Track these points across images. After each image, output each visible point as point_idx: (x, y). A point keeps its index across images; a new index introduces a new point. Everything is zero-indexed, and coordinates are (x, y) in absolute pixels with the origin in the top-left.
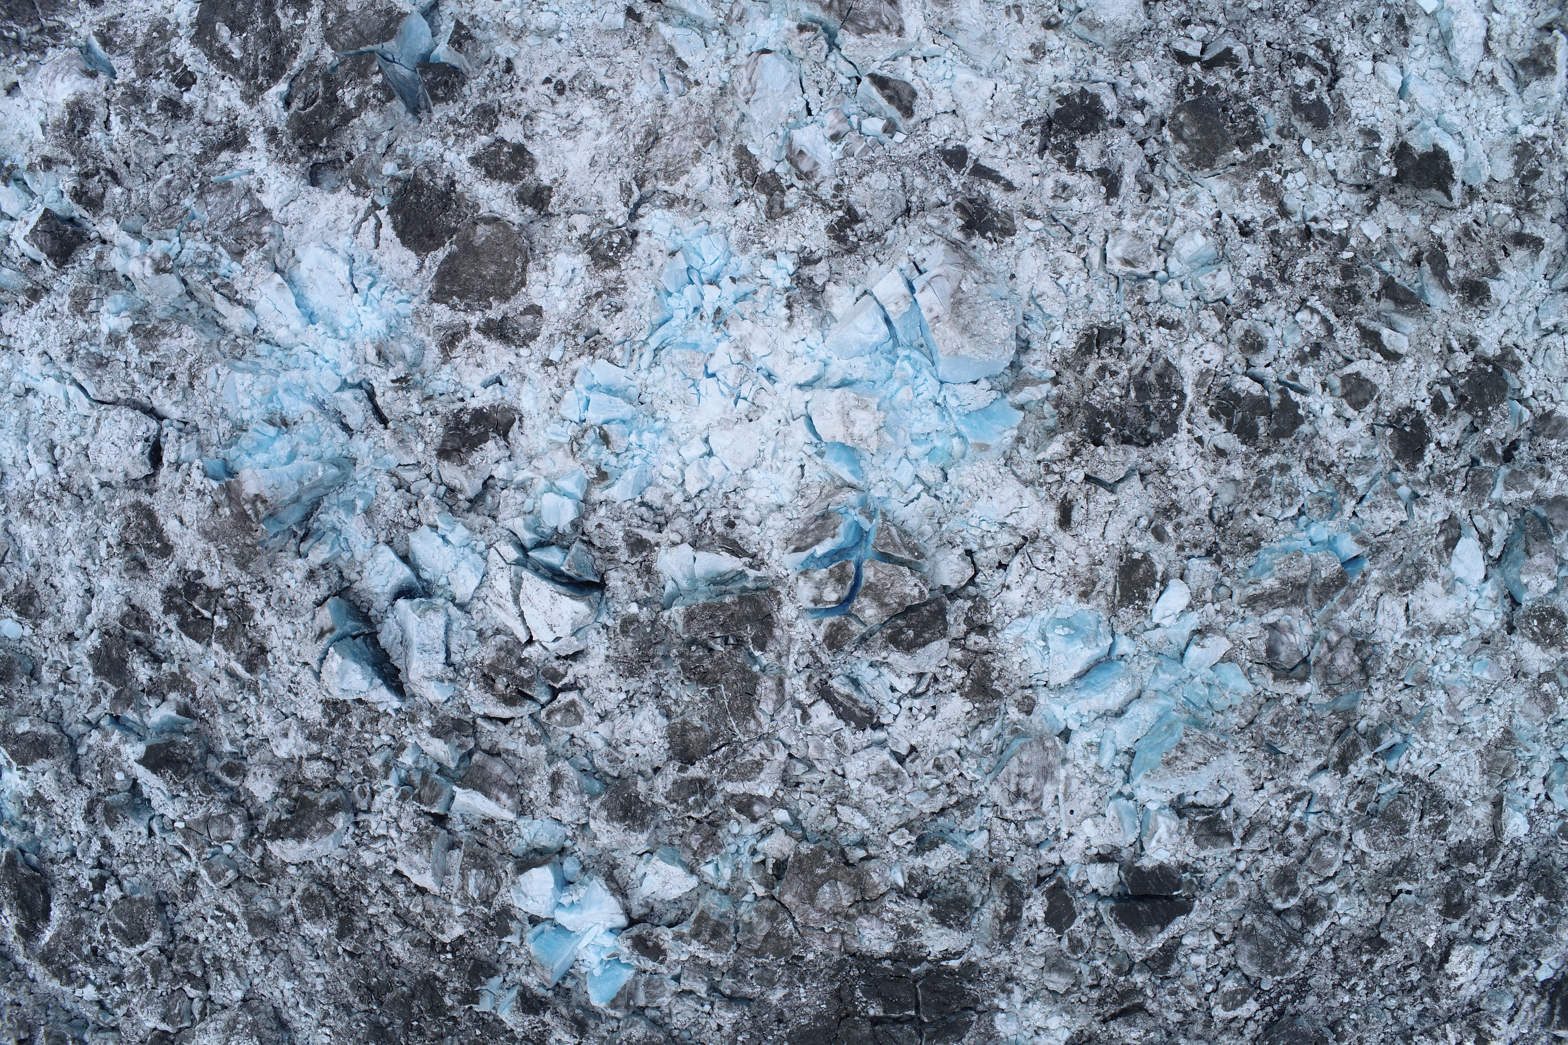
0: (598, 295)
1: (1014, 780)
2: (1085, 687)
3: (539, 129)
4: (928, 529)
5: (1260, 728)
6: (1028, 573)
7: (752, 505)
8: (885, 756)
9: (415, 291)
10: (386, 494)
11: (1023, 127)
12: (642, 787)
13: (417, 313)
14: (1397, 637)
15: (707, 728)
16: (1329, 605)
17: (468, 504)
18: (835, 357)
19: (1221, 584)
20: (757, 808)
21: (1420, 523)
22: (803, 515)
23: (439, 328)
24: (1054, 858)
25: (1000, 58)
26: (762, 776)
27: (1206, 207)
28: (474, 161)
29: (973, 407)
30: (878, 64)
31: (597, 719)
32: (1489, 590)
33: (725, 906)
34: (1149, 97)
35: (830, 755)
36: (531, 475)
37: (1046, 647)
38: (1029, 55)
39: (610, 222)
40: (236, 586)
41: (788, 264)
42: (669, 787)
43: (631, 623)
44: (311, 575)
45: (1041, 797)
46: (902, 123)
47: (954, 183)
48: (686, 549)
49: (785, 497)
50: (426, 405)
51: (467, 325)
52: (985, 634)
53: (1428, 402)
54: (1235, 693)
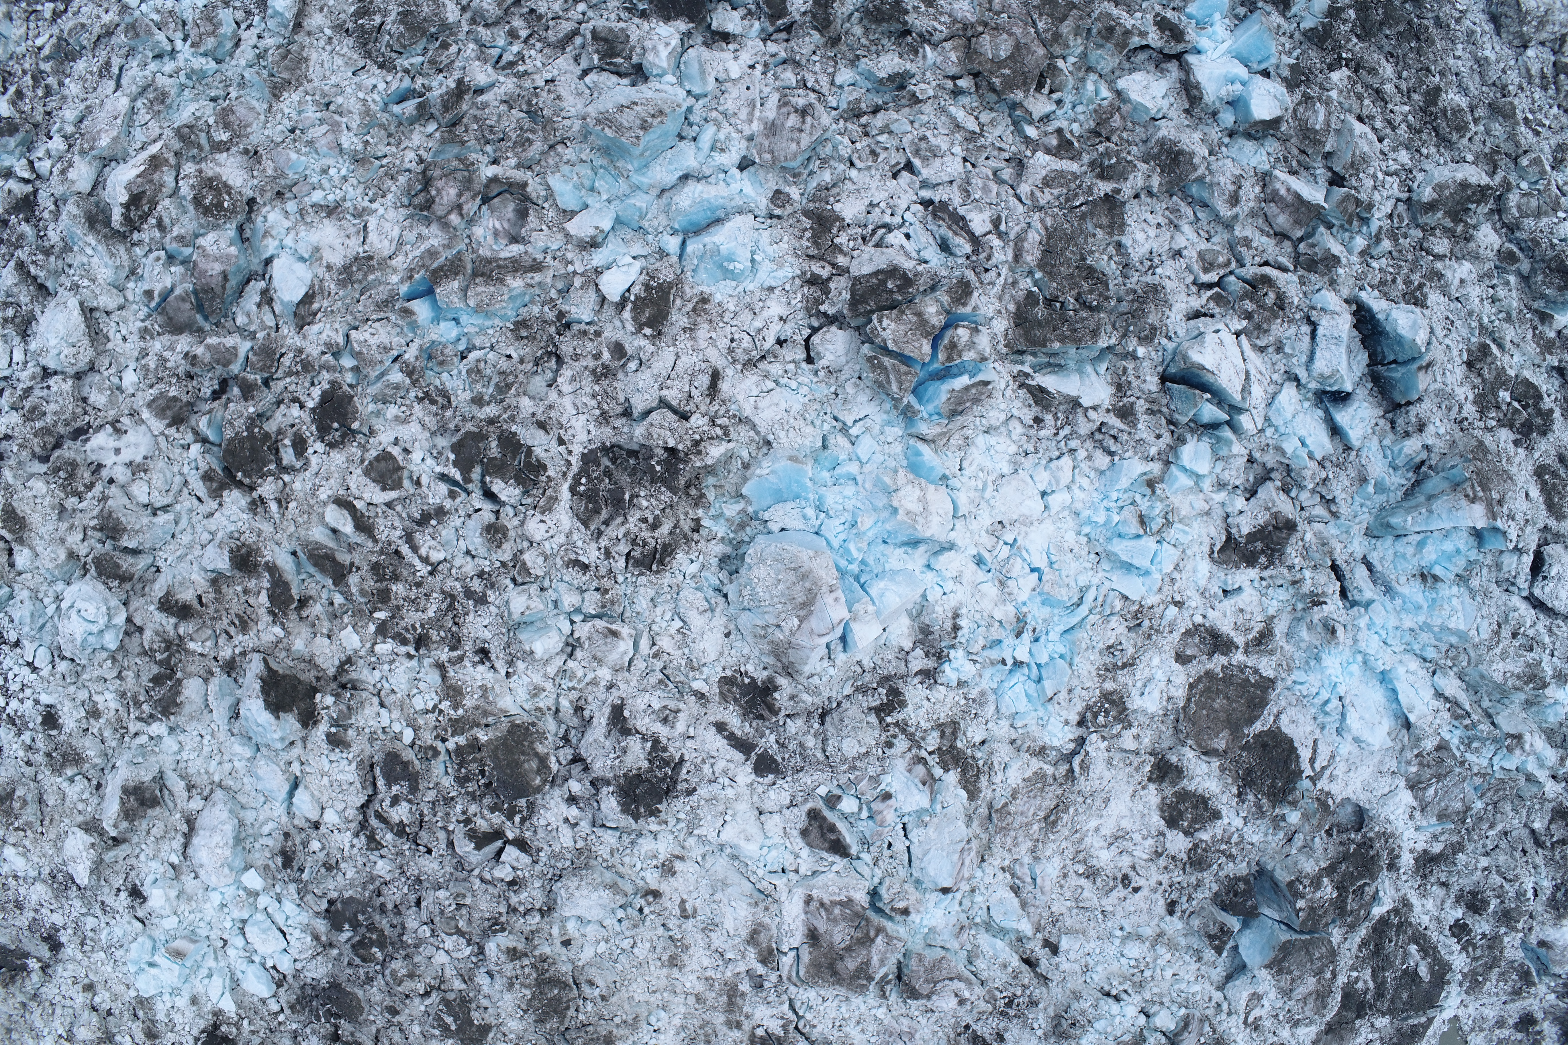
0: (1124, 666)
1: (807, 126)
2: (717, 208)
3: (1150, 841)
4: (850, 389)
5: (545, 139)
6: (759, 331)
7: (1014, 437)
8: (926, 173)
9: (1286, 692)
10: (1344, 495)
11: (695, 790)
12: (1156, 182)
13: (1290, 670)
14: (381, 211)
15: (1090, 226)
16: (450, 254)
17: (1273, 475)
18: (917, 572)
19: (560, 292)
20: (1055, 142)
21: (337, 325)
22: (970, 419)
23: (1271, 653)
24: (772, 47)
25: (708, 865)
26: (1044, 173)
27: (521, 684)
28: (1216, 815)
29: (790, 505)
30: (835, 868)
31: (1185, 253)
32: (270, 247)
33: (1095, 55)
34: (563, 807)
35: (977, 182)
36: (1214, 496)
37: (753, 253)
38: (678, 865)
39: (1104, 738)
40: (1486, 428)
41: (949, 673)
42: (1131, 177)
43: (1146, 337)
44: (1421, 427)
45: (779, 107)
46: (820, 805)
47: (773, 738)
48: (1086, 402)
49: (981, 440)
50: (1298, 576)
51: (1246, 652)
52: (813, 274)
53: (310, 450)
54: (566, 178)
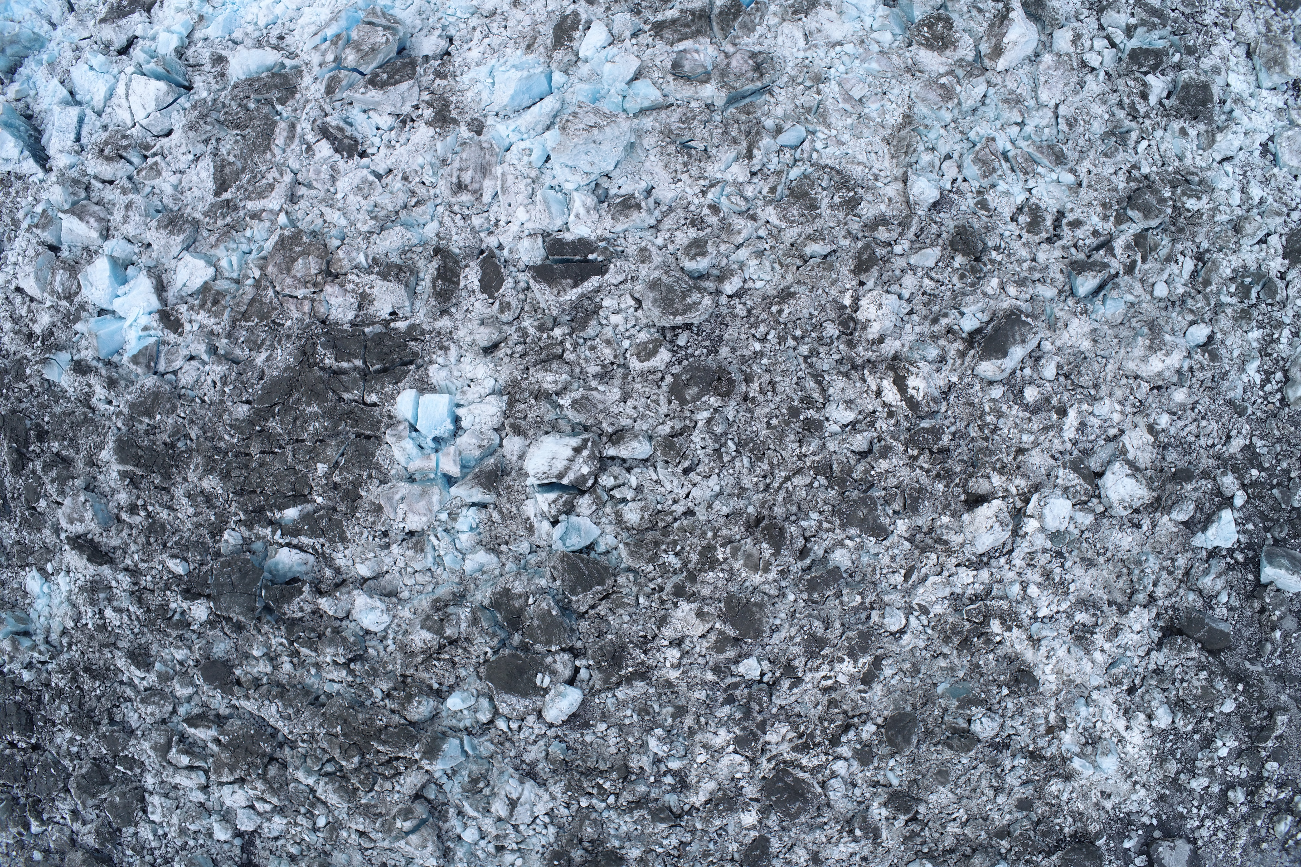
1: (455, 174)
7: (299, 25)
8: (366, 174)
12: (188, 210)
16: (732, 32)
26: (273, 194)
31: (171, 174)
35: (325, 176)
37: (494, 83)
42: (206, 207)
45: (481, 188)
54: (645, 97)
